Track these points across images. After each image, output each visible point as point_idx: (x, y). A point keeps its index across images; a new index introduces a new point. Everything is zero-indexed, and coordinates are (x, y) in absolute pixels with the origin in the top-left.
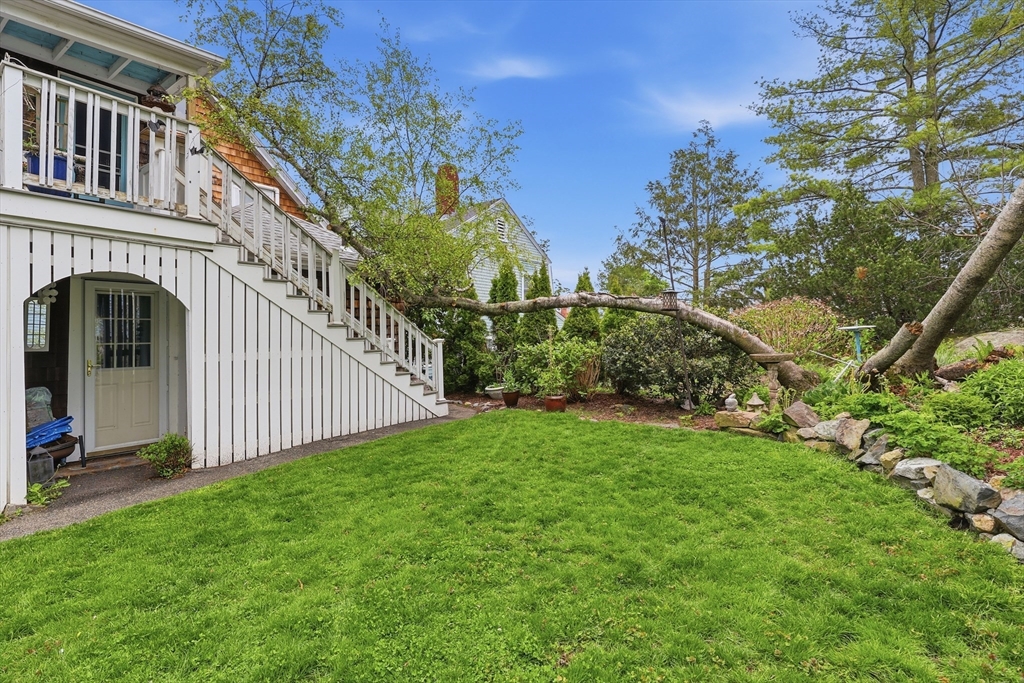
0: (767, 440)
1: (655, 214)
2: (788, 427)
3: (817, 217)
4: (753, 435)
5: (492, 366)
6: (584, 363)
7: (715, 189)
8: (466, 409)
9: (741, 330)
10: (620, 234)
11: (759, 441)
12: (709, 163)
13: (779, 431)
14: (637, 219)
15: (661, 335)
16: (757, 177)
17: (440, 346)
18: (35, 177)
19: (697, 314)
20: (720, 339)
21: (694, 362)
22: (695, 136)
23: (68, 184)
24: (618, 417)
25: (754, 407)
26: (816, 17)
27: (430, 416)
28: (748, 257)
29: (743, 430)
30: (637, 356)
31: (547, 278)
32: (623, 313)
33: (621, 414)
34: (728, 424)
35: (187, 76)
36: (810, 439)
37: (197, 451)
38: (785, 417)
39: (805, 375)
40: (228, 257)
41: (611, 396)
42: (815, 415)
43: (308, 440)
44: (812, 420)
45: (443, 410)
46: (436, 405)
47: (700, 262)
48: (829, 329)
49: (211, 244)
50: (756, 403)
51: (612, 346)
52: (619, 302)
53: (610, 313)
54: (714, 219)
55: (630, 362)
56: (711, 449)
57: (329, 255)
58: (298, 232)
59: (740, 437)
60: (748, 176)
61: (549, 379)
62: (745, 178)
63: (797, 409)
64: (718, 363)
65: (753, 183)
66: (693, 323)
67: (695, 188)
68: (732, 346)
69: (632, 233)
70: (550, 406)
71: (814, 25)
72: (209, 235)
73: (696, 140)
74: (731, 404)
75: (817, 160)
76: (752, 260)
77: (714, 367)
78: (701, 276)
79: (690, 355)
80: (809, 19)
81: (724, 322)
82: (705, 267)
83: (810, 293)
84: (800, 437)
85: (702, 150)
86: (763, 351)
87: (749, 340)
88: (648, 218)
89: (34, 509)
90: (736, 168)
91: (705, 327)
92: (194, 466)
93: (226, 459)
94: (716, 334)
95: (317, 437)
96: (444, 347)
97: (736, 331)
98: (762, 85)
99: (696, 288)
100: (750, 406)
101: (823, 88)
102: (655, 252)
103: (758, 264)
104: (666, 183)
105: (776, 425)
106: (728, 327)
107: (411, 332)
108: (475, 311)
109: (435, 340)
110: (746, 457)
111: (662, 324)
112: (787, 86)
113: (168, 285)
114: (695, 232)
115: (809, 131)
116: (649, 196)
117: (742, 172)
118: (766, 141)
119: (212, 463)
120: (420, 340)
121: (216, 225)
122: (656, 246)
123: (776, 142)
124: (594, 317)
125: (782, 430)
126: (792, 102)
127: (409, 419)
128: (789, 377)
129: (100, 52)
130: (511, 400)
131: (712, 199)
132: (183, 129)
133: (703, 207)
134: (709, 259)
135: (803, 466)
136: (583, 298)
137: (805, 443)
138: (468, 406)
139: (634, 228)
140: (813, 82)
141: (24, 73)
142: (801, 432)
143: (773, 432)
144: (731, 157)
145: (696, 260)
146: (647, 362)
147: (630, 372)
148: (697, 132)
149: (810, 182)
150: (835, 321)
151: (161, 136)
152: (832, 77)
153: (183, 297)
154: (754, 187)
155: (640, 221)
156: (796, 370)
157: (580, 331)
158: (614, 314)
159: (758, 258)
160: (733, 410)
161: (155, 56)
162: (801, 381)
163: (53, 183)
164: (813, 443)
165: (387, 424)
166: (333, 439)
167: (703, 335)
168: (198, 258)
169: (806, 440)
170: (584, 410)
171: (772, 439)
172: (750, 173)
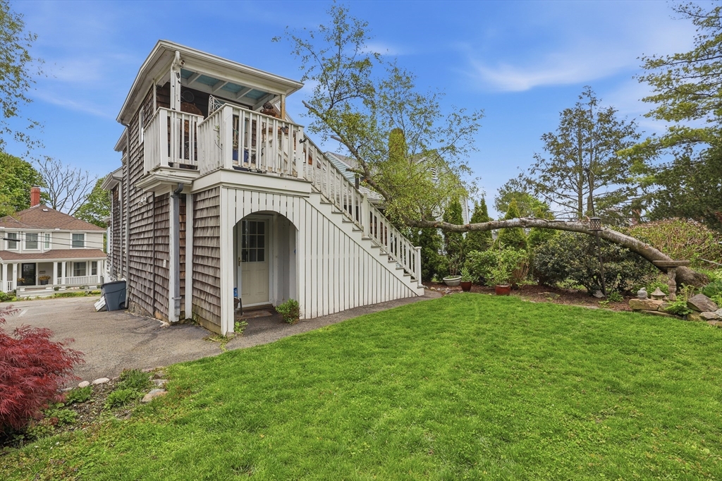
0: (675, 319)
1: (549, 157)
2: (692, 311)
3: (692, 158)
4: (663, 316)
5: (447, 265)
6: (519, 264)
7: (597, 137)
8: (433, 292)
9: (644, 244)
10: (521, 172)
11: (669, 319)
12: (592, 117)
13: (684, 313)
14: (535, 161)
15: (580, 246)
16: (633, 126)
17: (419, 251)
18: (236, 162)
19: (608, 233)
20: (628, 249)
21: (608, 265)
22: (581, 98)
23: (249, 165)
24: (549, 300)
25: (657, 297)
26: (691, 3)
27: (414, 295)
28: (625, 186)
29: (652, 312)
30: (562, 260)
31: (486, 206)
32: (546, 231)
33: (550, 298)
34: (641, 308)
35: (281, 95)
36: (712, 319)
37: (302, 310)
38: (689, 304)
39: (696, 276)
40: (315, 200)
41: (534, 286)
42: (714, 304)
43: (352, 307)
44: (712, 307)
45: (421, 292)
46: (417, 288)
47: (584, 191)
48: (706, 242)
49: (309, 193)
50: (658, 294)
51: (543, 253)
52: (550, 224)
53: (536, 230)
54: (597, 158)
55: (558, 264)
56: (632, 323)
57: (362, 197)
58: (347, 184)
59: (653, 317)
60: (625, 125)
61: (498, 274)
62: (622, 127)
63: (699, 299)
64: (625, 266)
65: (630, 130)
66: (605, 239)
67: (580, 136)
68: (636, 254)
69: (530, 171)
70: (499, 291)
71: (688, 10)
72: (307, 188)
73: (581, 101)
74: (642, 294)
75: (690, 112)
76: (628, 188)
77: (623, 269)
78: (585, 201)
79: (604, 260)
80: (684, 6)
81: (630, 238)
82: (588, 194)
83: (685, 214)
84: (703, 318)
85: (586, 108)
86: (661, 258)
87: (650, 250)
88: (543, 160)
89: (238, 335)
90: (616, 120)
91: (614, 241)
92: (301, 318)
93: (314, 316)
94: (624, 247)
95: (357, 305)
96: (421, 251)
97: (639, 244)
98: (643, 59)
99: (580, 209)
100: (653, 296)
101: (697, 57)
102: (547, 184)
103: (632, 192)
104: (557, 133)
105: (682, 309)
106: (632, 242)
107: (403, 243)
108: (434, 227)
109: (416, 248)
110: (662, 329)
111: (579, 239)
112: (665, 59)
113: (290, 217)
114: (579, 168)
115: (683, 91)
116: (544, 144)
117: (620, 123)
118: (643, 100)
119: (308, 317)
120: (408, 248)
121: (310, 183)
122: (549, 179)
123: (652, 100)
124: (521, 233)
125: (687, 313)
126: (670, 72)
127: (403, 297)
128: (683, 277)
129: (236, 85)
130: (466, 287)
131: (594, 143)
132: (296, 129)
133: (587, 150)
134: (592, 187)
135: (711, 336)
136: (523, 221)
137: (708, 322)
138: (433, 290)
139: (531, 168)
140: (688, 54)
141: (233, 108)
142: (704, 314)
143: (678, 314)
144: (611, 112)
145: (580, 189)
146: (571, 265)
147: (558, 271)
148: (582, 95)
149: (687, 131)
150: (711, 237)
151: (286, 134)
152: (704, 47)
153: (296, 224)
154: (631, 133)
155: (536, 162)
156: (689, 271)
157: (511, 242)
158: (539, 231)
159: (633, 187)
160: (644, 298)
161: (268, 86)
162: (693, 280)
163: (244, 165)
164: (714, 322)
165: (391, 299)
166: (364, 307)
167: (614, 247)
168: (302, 201)
169: (708, 320)
170: (520, 295)
171: (678, 318)
172: (627, 123)
